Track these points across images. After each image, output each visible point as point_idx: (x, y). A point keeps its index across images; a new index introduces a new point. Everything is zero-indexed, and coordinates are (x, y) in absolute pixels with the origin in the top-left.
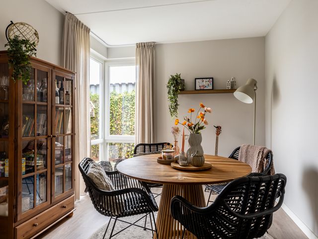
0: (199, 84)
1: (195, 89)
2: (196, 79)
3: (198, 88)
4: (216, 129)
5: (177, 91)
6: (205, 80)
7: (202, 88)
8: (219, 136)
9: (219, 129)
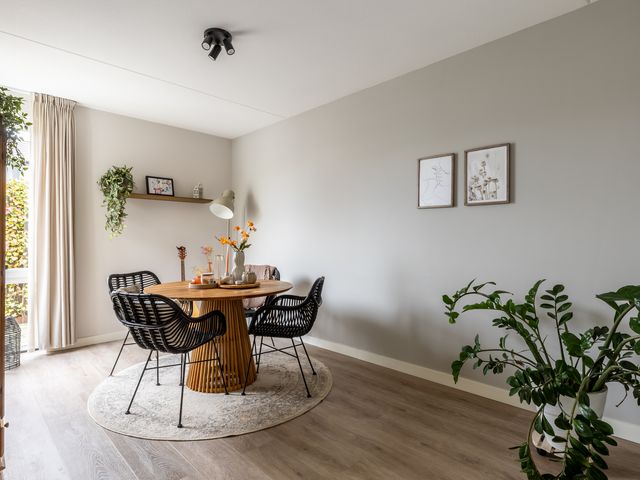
0: (154, 186)
1: (148, 193)
2: (147, 177)
3: (152, 191)
4: (178, 251)
5: (123, 192)
6: (161, 181)
7: (158, 192)
8: (185, 260)
9: (182, 250)
